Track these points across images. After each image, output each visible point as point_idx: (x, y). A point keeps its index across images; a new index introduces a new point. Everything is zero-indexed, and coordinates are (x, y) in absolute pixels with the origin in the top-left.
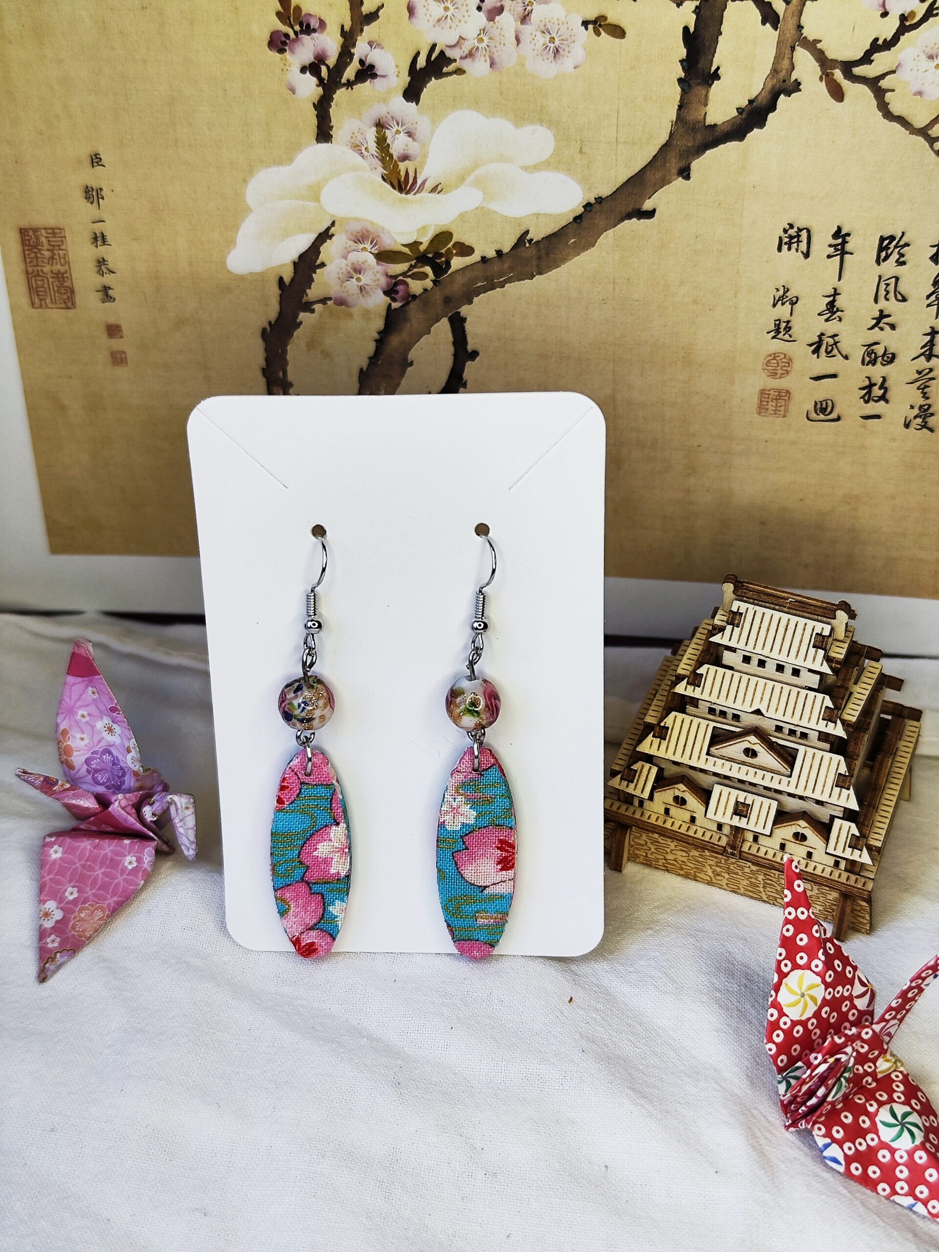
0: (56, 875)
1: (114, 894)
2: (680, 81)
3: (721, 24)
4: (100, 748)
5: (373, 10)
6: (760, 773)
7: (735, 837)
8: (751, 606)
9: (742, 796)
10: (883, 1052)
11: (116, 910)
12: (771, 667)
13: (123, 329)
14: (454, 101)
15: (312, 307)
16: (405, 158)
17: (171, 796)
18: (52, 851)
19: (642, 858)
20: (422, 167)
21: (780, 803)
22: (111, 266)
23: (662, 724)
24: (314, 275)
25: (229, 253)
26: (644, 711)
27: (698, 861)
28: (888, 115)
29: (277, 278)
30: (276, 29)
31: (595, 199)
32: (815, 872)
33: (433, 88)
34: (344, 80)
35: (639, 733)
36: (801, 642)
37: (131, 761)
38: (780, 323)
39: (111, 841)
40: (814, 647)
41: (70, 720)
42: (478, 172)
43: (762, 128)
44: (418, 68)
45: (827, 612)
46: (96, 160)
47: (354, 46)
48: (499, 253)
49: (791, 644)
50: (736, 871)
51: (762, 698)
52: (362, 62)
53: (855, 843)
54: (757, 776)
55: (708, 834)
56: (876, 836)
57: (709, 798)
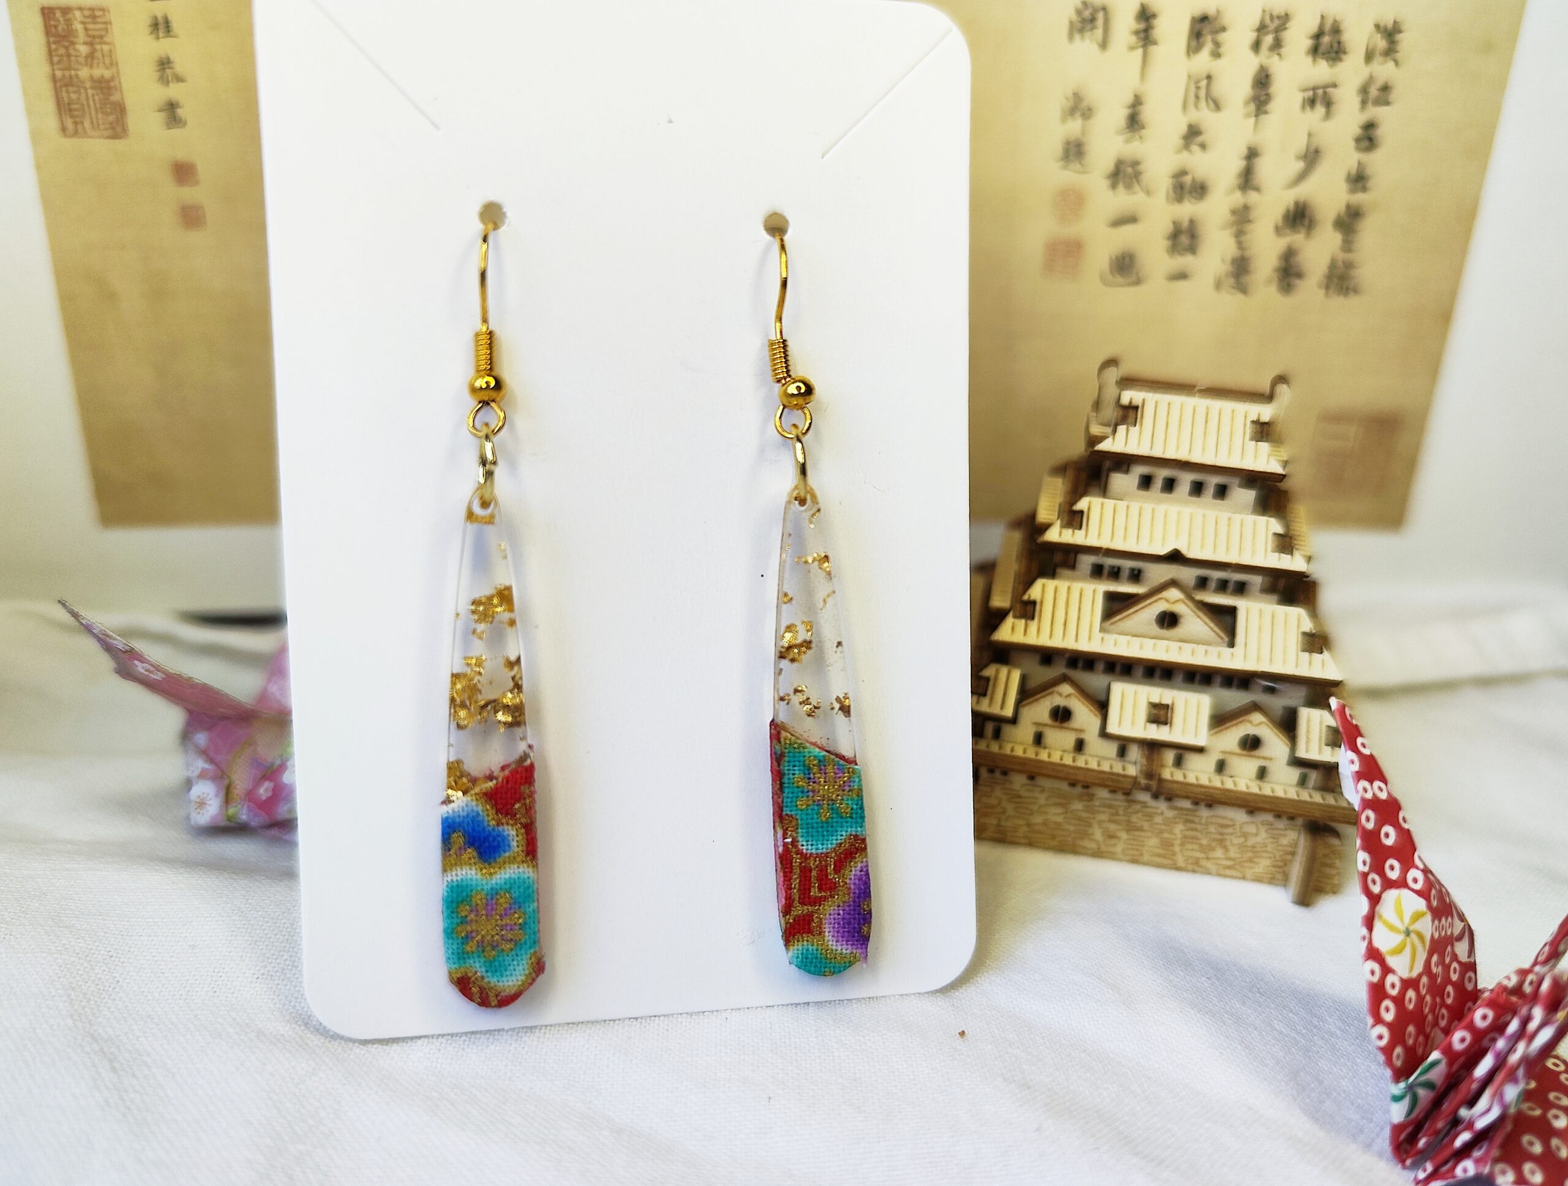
6: (1187, 647)
7: (1150, 757)
8: (1148, 395)
9: (1159, 694)
12: (1181, 489)
13: (199, 170)
22: (178, 70)
23: (1026, 597)
32: (1276, 795)
36: (1231, 436)
40: (1252, 438)
49: (1217, 441)
51: (1177, 535)
53: (1333, 739)
54: (1182, 652)
55: (1106, 764)
57: (1102, 706)
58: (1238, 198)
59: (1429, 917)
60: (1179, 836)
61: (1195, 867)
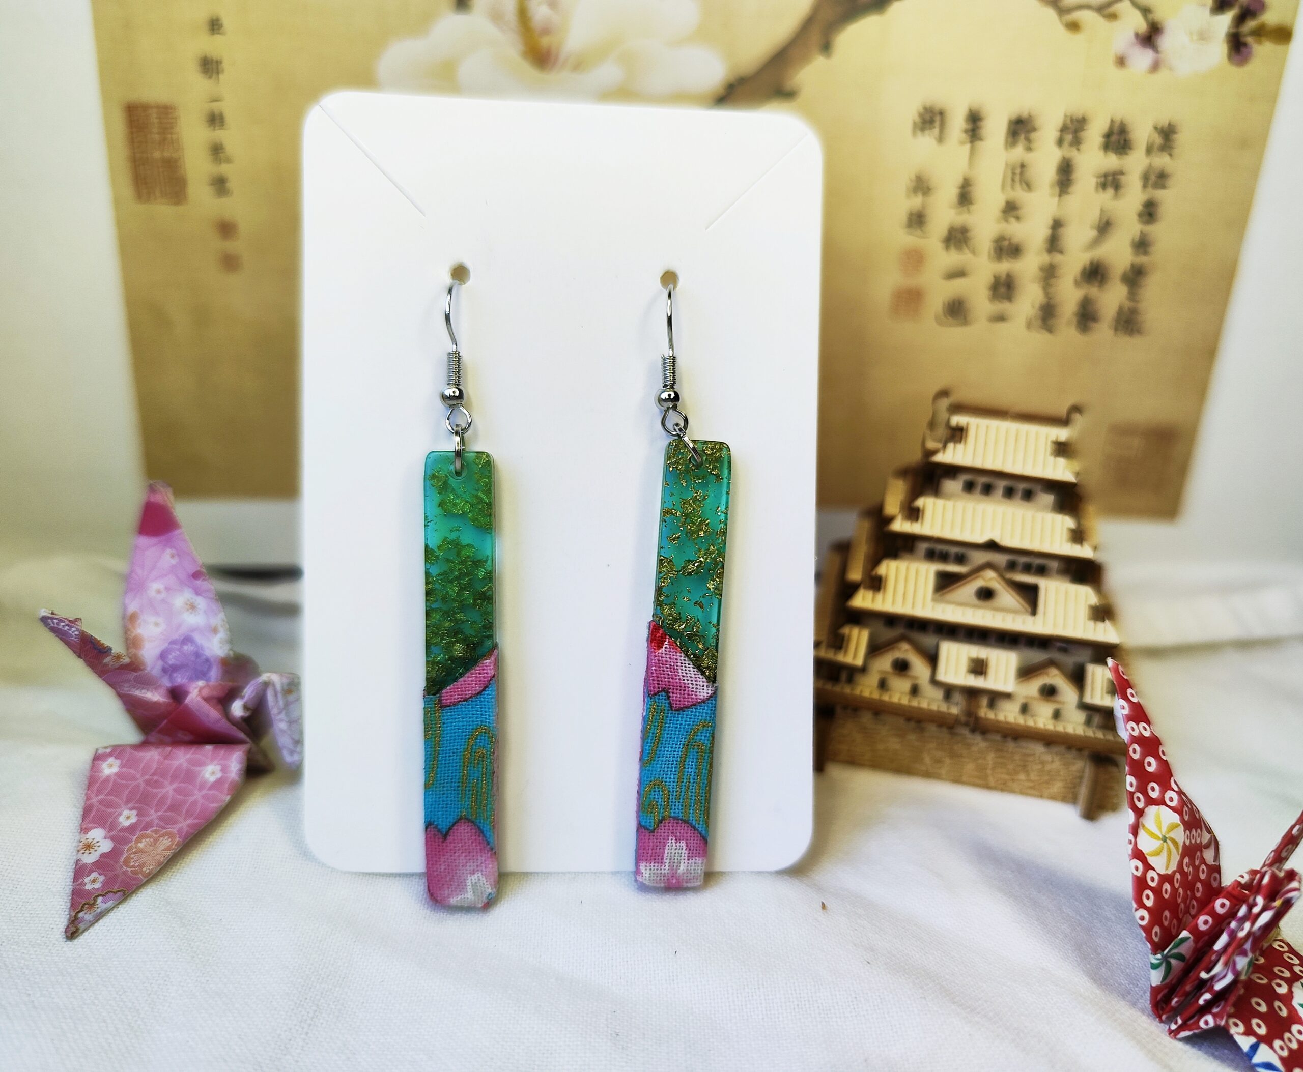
6: (999, 615)
7: (969, 701)
8: (971, 420)
9: (976, 652)
13: (240, 229)
16: (547, 31)
22: (228, 153)
23: (873, 576)
31: (737, 77)
32: (1067, 732)
36: (1036, 451)
40: (1051, 455)
42: (621, 49)
46: (215, 26)
49: (1024, 456)
51: (992, 527)
54: (995, 618)
55: (934, 704)
57: (933, 659)
58: (1045, 258)
59: (1182, 827)
60: (991, 762)
61: (1003, 787)
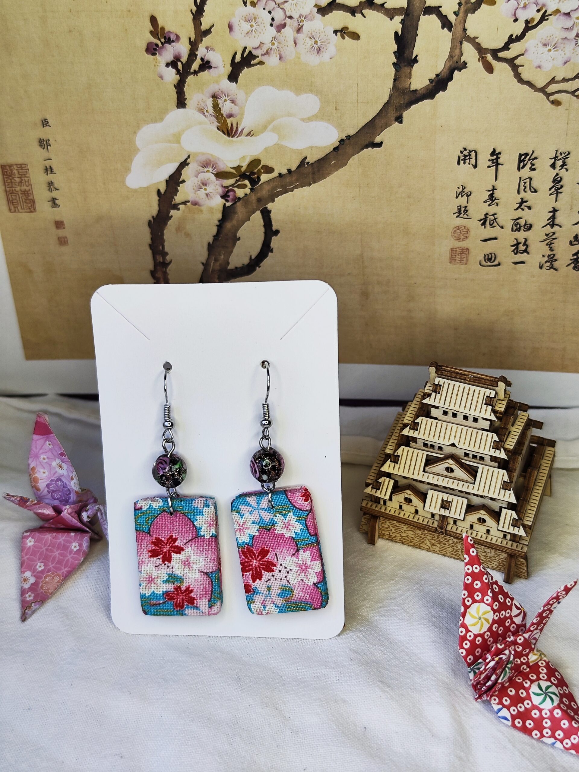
0: (31, 555)
1: (66, 566)
2: (394, 64)
3: (417, 29)
4: (56, 477)
5: (208, 28)
6: (456, 482)
7: (442, 521)
8: (446, 381)
9: (446, 497)
10: (532, 650)
11: (67, 577)
12: (460, 417)
13: (65, 224)
14: (258, 81)
15: (178, 207)
16: (230, 116)
17: (98, 506)
18: (28, 541)
19: (387, 536)
20: (241, 121)
21: (469, 500)
22: (56, 186)
23: (396, 454)
24: (179, 188)
25: (127, 176)
26: (385, 446)
27: (421, 537)
28: (521, 81)
29: (156, 191)
30: (150, 41)
31: (346, 136)
32: (492, 542)
33: (245, 73)
34: (192, 71)
35: (382, 459)
36: (477, 401)
37: (74, 485)
38: (460, 209)
39: (64, 534)
40: (485, 404)
41: (36, 461)
42: (275, 123)
43: (445, 91)
44: (236, 61)
45: (492, 383)
46: (45, 123)
47: (197, 50)
48: (289, 171)
49: (471, 403)
50: (444, 542)
51: (455, 436)
52: (202, 59)
53: (515, 523)
54: (454, 484)
55: (426, 520)
56: (528, 519)
57: (424, 498)
59: (491, 613)
